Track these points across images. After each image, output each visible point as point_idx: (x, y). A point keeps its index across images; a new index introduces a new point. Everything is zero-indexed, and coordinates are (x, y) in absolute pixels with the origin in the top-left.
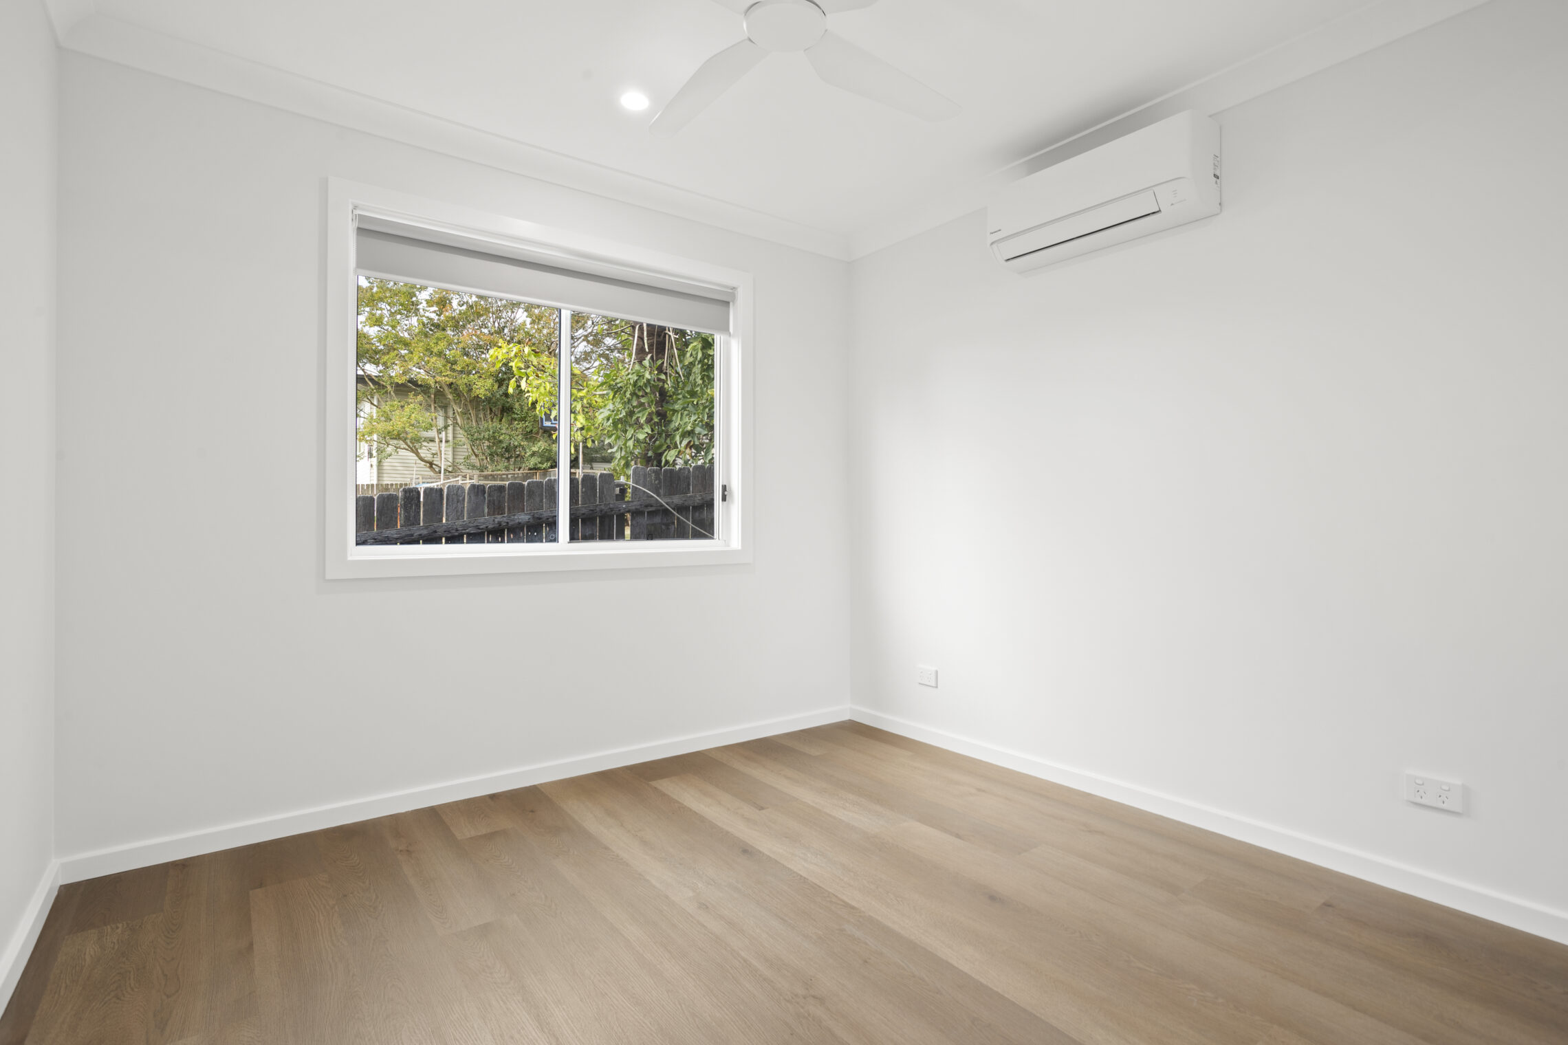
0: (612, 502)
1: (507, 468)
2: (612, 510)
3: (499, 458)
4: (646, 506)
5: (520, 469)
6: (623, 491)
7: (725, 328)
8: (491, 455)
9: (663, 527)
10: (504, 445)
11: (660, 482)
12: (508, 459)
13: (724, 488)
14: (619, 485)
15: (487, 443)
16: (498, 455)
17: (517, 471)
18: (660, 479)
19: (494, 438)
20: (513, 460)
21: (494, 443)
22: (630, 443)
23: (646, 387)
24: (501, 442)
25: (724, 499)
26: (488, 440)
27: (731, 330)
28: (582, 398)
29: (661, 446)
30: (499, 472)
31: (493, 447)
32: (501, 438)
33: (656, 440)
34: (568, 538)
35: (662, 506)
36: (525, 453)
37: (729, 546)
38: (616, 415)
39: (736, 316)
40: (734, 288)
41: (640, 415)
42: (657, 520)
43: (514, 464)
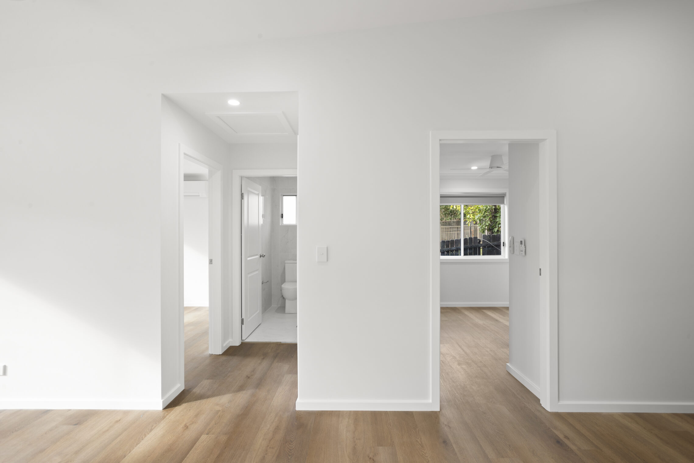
0: (477, 244)
1: (451, 219)
2: (477, 246)
3: (448, 215)
4: (486, 245)
5: (455, 219)
6: (480, 241)
7: (503, 203)
8: (445, 214)
9: (492, 251)
10: (450, 210)
11: (491, 239)
12: (451, 215)
13: (503, 243)
14: (479, 240)
15: (443, 210)
16: (447, 214)
17: (454, 220)
18: (491, 238)
19: (446, 208)
20: (453, 216)
21: (446, 210)
22: (484, 226)
23: (488, 210)
24: (448, 209)
25: (503, 245)
26: (444, 209)
27: (505, 203)
28: (472, 210)
29: (493, 226)
30: (448, 221)
31: (445, 211)
32: (448, 208)
33: (493, 224)
34: (463, 255)
35: (491, 245)
36: (458, 213)
37: (505, 257)
38: (480, 218)
39: (506, 200)
40: (506, 193)
41: (487, 218)
42: (490, 249)
43: (454, 217)
